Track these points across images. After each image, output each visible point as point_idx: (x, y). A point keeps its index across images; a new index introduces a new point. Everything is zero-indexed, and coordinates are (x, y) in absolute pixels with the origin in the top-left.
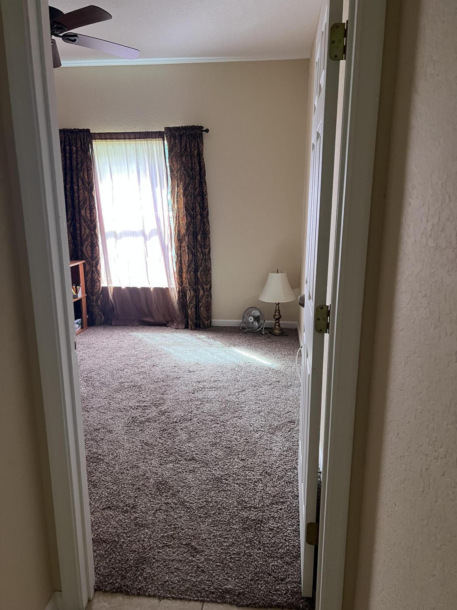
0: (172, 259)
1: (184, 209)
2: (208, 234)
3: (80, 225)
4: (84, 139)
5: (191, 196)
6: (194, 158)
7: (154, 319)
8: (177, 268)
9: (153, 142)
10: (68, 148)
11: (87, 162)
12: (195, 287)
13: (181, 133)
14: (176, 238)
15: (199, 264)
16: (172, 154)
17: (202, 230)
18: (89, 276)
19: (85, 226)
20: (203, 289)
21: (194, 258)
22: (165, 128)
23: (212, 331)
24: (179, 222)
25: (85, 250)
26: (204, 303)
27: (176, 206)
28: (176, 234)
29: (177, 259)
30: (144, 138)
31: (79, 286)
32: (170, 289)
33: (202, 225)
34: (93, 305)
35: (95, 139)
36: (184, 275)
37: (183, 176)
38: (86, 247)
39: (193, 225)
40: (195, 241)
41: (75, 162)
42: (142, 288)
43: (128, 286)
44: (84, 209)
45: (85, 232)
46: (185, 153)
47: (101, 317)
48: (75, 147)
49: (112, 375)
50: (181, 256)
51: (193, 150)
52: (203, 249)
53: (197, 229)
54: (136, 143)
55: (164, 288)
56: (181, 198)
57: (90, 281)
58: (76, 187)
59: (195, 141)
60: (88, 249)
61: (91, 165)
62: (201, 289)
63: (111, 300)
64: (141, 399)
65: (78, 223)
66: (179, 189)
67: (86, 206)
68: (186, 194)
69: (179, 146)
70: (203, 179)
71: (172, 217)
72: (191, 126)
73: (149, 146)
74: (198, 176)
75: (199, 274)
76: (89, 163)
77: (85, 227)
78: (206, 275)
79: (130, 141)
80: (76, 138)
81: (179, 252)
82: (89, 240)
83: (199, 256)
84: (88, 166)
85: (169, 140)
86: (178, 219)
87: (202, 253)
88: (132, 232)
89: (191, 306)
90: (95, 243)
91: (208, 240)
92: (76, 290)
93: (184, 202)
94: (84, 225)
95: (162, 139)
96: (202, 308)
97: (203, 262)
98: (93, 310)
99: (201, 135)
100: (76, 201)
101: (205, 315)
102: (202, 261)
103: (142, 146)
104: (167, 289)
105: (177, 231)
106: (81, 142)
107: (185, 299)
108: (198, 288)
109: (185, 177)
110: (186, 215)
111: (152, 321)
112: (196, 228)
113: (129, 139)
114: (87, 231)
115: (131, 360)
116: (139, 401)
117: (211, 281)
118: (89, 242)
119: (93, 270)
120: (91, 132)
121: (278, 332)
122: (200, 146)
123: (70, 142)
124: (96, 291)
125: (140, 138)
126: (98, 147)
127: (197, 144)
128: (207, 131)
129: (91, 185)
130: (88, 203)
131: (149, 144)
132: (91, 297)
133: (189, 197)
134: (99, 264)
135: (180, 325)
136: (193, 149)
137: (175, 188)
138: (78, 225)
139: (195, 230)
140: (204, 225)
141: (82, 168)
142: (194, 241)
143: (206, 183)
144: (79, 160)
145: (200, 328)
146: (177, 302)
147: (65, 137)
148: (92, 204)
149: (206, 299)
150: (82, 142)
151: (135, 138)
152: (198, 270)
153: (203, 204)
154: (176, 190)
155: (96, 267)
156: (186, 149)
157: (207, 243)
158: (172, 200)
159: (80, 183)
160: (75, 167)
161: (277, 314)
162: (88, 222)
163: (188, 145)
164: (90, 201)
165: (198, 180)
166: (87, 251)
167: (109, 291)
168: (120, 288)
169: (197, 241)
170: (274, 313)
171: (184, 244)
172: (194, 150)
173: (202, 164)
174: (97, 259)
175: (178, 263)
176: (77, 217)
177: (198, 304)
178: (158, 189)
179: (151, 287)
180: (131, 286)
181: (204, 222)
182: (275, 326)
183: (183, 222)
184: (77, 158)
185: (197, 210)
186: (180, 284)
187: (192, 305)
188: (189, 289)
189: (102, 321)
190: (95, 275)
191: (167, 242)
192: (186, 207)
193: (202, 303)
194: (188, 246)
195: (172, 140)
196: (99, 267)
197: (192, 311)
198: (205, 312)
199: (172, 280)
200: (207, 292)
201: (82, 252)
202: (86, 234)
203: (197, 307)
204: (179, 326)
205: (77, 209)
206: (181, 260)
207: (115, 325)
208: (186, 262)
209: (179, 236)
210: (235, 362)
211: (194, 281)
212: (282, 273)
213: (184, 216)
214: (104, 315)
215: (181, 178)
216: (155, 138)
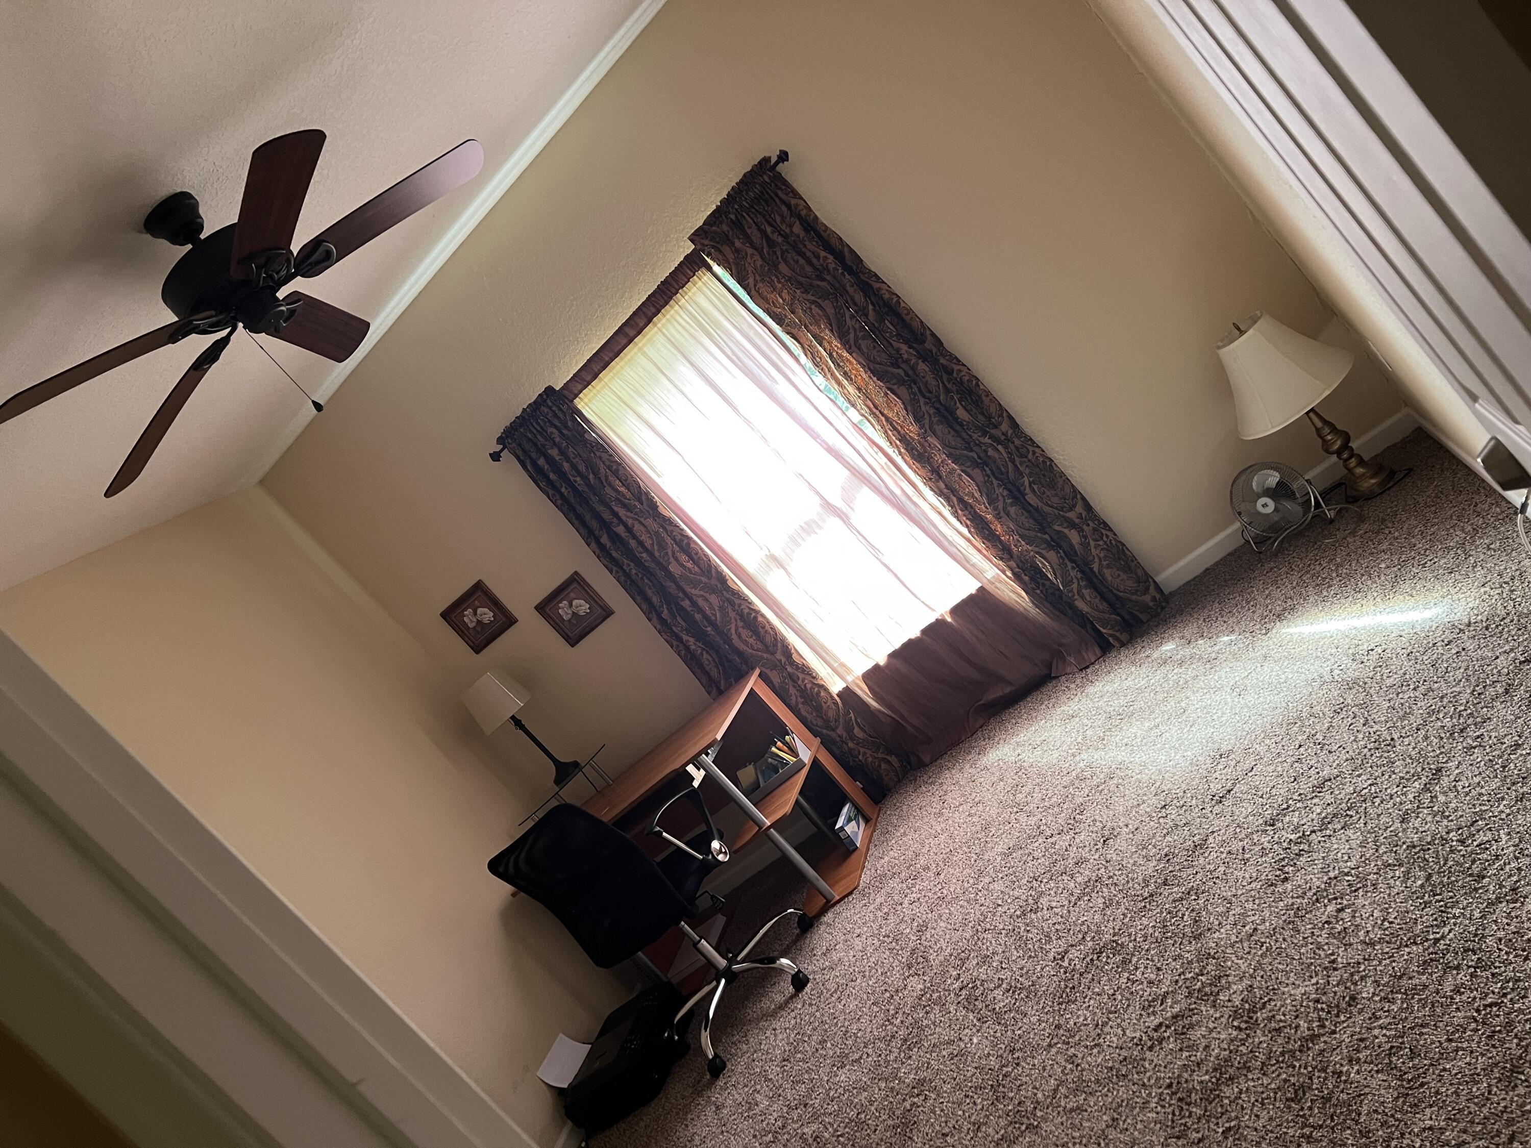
0: (940, 514)
1: (875, 379)
2: (977, 385)
3: (690, 599)
4: (556, 416)
5: (867, 336)
6: (805, 246)
7: (1009, 683)
8: (967, 526)
9: (690, 294)
10: (541, 462)
11: (600, 458)
12: (1047, 537)
13: (732, 217)
14: (908, 459)
15: (1011, 475)
16: (751, 281)
17: (954, 389)
18: (792, 691)
19: (702, 593)
20: (1072, 525)
21: (989, 472)
22: (691, 239)
23: (1181, 612)
24: (887, 419)
25: (742, 644)
26: (1102, 555)
27: (851, 389)
28: (902, 450)
29: (949, 505)
30: (667, 303)
31: (788, 735)
32: (988, 587)
33: (945, 377)
34: (850, 749)
35: (576, 396)
36: (998, 528)
37: (813, 306)
38: (739, 636)
39: (924, 396)
40: (958, 428)
41: (578, 479)
42: (924, 632)
43: (890, 650)
44: (672, 559)
45: (712, 608)
46: (775, 253)
47: (889, 762)
48: (552, 448)
49: (1022, 942)
50: (953, 491)
51: (788, 231)
52: (993, 431)
53: (941, 398)
54: (659, 329)
55: (973, 591)
56: (848, 360)
57: (803, 703)
58: (620, 530)
59: (777, 205)
60: (744, 637)
61: (611, 458)
62: (1066, 531)
63: (879, 711)
64: (1148, 993)
65: (683, 600)
66: (826, 344)
67: (670, 551)
68: (852, 341)
69: (750, 251)
70: (864, 274)
71: (861, 418)
72: (741, 181)
73: (690, 308)
74: (847, 276)
75: (1031, 498)
76: (605, 456)
77: (702, 596)
78: (1052, 485)
79: (644, 336)
80: (542, 428)
81: (942, 486)
82: (732, 614)
83: (996, 456)
84: (607, 463)
85: (720, 257)
86: (878, 413)
87: (999, 443)
88: (803, 525)
89: (1075, 591)
90: (749, 614)
91: (986, 400)
92: (790, 748)
93: (860, 363)
94: (697, 592)
95: (704, 269)
96: (1107, 573)
97: (1018, 461)
98: (860, 761)
99: (780, 181)
100: (642, 557)
101: (1130, 584)
102: (1013, 462)
103: (676, 324)
104: (982, 589)
105: (898, 442)
106: (556, 427)
107: (1045, 582)
108: (1058, 532)
109: (820, 307)
110: (889, 389)
111: (1008, 690)
112: (938, 397)
113: (639, 333)
114: (714, 599)
115: (1036, 854)
116: (1148, 1007)
117: (1075, 491)
118: (736, 620)
119: (790, 676)
120: (557, 389)
121: (1373, 481)
122: (797, 205)
123: (535, 445)
124: (831, 714)
125: (659, 311)
126: (594, 408)
127: (784, 208)
128: (784, 156)
129: (644, 497)
130: (669, 540)
131: (688, 305)
132: (831, 733)
133: (863, 344)
134: (793, 651)
135: (1084, 653)
136: (784, 227)
137: (818, 351)
138: (686, 604)
139: (937, 405)
140: (949, 372)
141: (599, 479)
142: (956, 431)
143: (876, 275)
144: (582, 468)
145: (1142, 622)
146: (1031, 605)
147: (520, 445)
148: (678, 538)
149: (1101, 543)
150: (558, 424)
151: (650, 321)
152: (1022, 489)
153: (907, 326)
154: (824, 353)
155: (792, 663)
156: (771, 244)
157: (993, 409)
158: (833, 382)
159: (622, 512)
160: (586, 490)
161: (1329, 437)
162: (701, 582)
163: (769, 230)
164: (670, 534)
165: (852, 286)
166: (745, 643)
167: (859, 692)
168: (876, 667)
169: (961, 425)
170: (1320, 441)
171: (939, 457)
172: (791, 226)
173: (833, 241)
174: (779, 645)
175: (960, 512)
176: (673, 589)
177: (1088, 571)
178: (783, 388)
179: (942, 615)
180: (897, 645)
181: (945, 368)
182: (1350, 471)
183: (897, 411)
184: (574, 467)
185: (905, 356)
186: (1005, 556)
187: (1075, 586)
188: (1037, 553)
189: (898, 769)
190: (803, 681)
191: (895, 484)
192: (874, 372)
193: (1096, 560)
194: (950, 456)
195: (726, 249)
196: (798, 657)
197: (1088, 599)
198: (1124, 576)
199: (974, 560)
200: (1088, 525)
201: (740, 653)
202: (717, 608)
203: (1092, 580)
204: (1084, 658)
205: (658, 572)
206: (961, 500)
207: (934, 760)
208: (977, 495)
209: (912, 449)
210: (1328, 678)
211: (1031, 523)
212: (1255, 322)
213: (886, 394)
214: (890, 753)
215: (813, 316)
216: (689, 281)
